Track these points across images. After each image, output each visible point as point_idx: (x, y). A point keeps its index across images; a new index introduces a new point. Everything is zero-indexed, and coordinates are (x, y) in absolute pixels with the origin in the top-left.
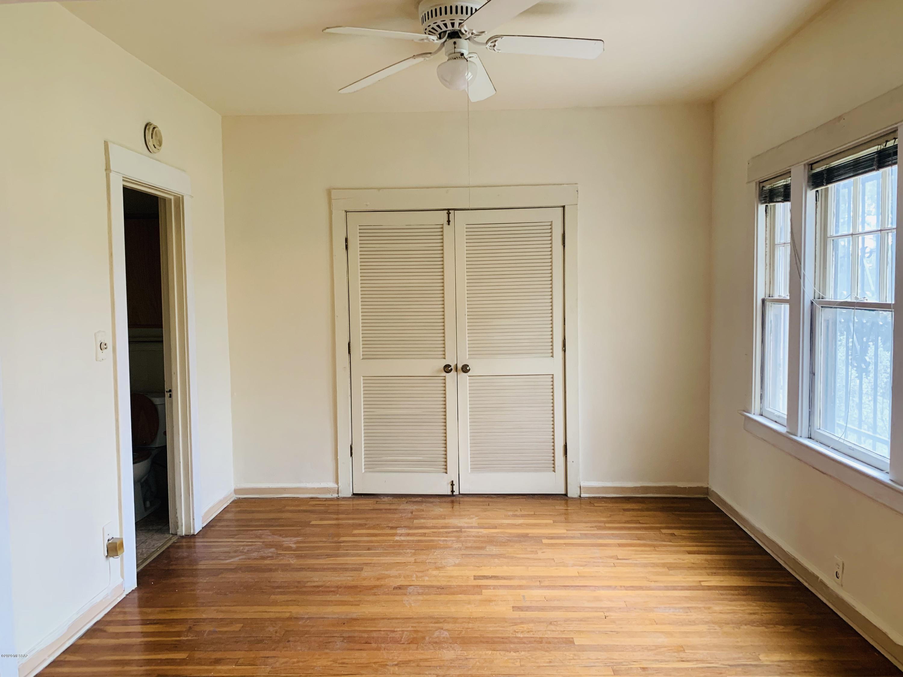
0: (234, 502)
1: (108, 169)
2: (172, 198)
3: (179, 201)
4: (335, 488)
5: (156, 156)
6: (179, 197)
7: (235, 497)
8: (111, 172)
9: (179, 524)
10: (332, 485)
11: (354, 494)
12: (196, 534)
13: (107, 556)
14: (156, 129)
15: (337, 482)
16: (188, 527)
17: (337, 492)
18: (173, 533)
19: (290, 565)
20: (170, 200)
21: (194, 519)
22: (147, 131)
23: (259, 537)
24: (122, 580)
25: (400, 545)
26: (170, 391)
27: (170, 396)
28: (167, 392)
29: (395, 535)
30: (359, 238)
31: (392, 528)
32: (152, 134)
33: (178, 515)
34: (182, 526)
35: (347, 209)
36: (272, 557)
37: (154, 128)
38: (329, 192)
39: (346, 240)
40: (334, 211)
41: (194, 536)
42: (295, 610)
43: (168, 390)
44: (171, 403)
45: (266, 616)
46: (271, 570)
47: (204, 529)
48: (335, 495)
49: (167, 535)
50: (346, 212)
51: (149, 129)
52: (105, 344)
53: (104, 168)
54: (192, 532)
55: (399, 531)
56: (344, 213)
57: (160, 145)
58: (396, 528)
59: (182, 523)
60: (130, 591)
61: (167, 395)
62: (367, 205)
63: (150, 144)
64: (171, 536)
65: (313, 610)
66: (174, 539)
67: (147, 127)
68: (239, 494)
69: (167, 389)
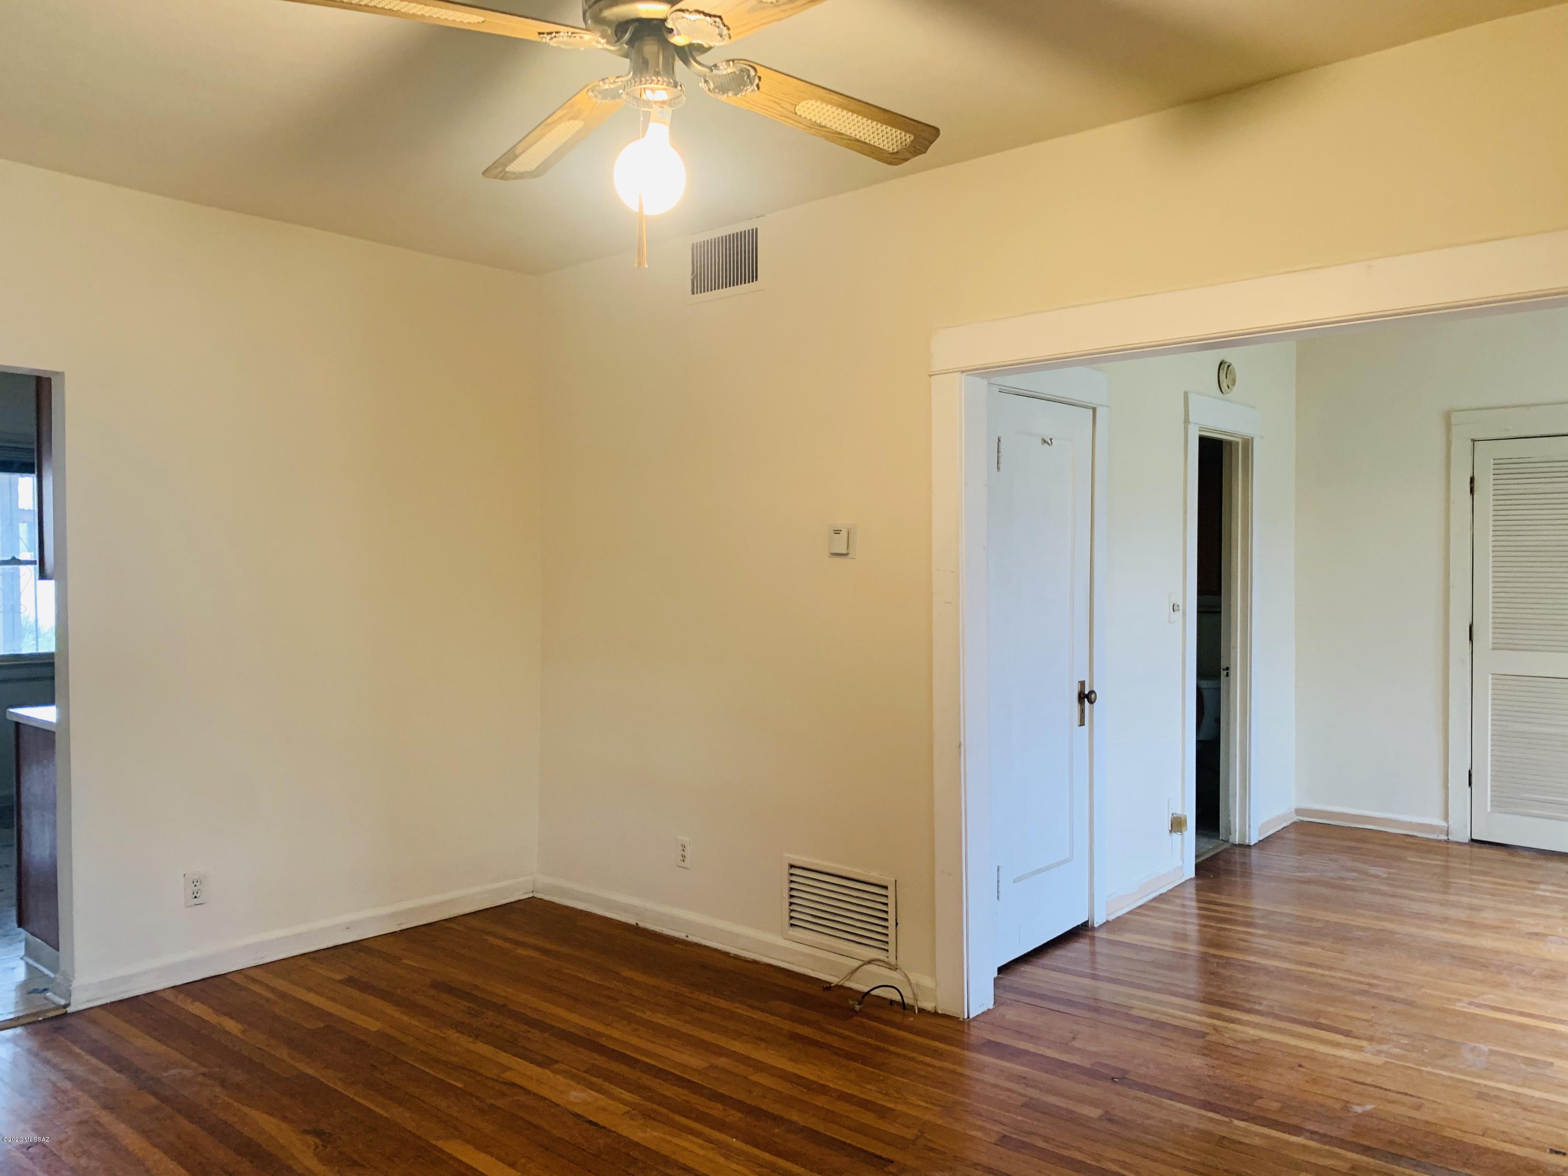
0: (1294, 823)
1: (1187, 421)
2: (1240, 441)
3: (1248, 444)
4: (1445, 826)
5: (1227, 396)
6: (1248, 439)
7: (1296, 818)
8: (1189, 423)
9: (1232, 828)
10: (1439, 822)
11: (1473, 840)
12: (1252, 844)
13: (1171, 831)
14: (1230, 368)
15: (1446, 818)
16: (1243, 834)
17: (1445, 833)
18: (1224, 839)
19: (1379, 889)
20: (1238, 443)
21: (1250, 826)
22: (1221, 370)
23: (1335, 860)
24: (1181, 862)
25: (1544, 900)
26: (1228, 669)
27: (1227, 675)
28: (1224, 670)
29: (1535, 889)
30: (1492, 477)
31: (1531, 882)
32: (1226, 374)
33: (1231, 818)
34: (1236, 831)
35: (1475, 438)
36: (1354, 880)
37: (1229, 366)
38: (1447, 416)
39: (1472, 480)
40: (1453, 441)
41: (1249, 846)
42: (1389, 926)
43: (1225, 668)
44: (1228, 683)
45: (1353, 923)
46: (1354, 890)
47: (1260, 843)
48: (1444, 837)
49: (1216, 841)
50: (1474, 441)
51: (1223, 369)
52: (1178, 606)
53: (1183, 419)
54: (1247, 841)
55: (1542, 887)
56: (1470, 443)
57: (1234, 384)
58: (1538, 883)
59: (1236, 829)
60: (1189, 878)
61: (1223, 673)
62: (1508, 430)
63: (1224, 386)
64: (1221, 842)
65: (1413, 930)
66: (1226, 846)
67: (1222, 366)
68: (1302, 816)
69: (1223, 664)
